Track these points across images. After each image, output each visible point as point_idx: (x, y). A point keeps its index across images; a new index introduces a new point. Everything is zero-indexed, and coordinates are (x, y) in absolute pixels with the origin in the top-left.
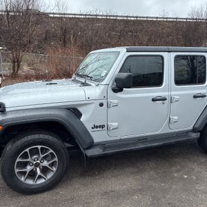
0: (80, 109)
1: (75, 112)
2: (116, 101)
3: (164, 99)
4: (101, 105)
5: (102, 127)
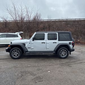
0: (25, 44)
1: (24, 44)
2: (33, 43)
3: (45, 43)
4: (30, 43)
5: (30, 48)
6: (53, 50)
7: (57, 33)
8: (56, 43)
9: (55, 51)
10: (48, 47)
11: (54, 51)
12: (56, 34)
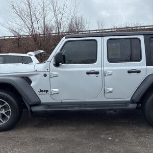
6: (129, 99)
7: (142, 38)
8: (139, 72)
9: (137, 100)
10: (111, 89)
11: (132, 101)
12: (139, 39)
